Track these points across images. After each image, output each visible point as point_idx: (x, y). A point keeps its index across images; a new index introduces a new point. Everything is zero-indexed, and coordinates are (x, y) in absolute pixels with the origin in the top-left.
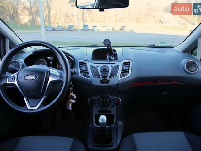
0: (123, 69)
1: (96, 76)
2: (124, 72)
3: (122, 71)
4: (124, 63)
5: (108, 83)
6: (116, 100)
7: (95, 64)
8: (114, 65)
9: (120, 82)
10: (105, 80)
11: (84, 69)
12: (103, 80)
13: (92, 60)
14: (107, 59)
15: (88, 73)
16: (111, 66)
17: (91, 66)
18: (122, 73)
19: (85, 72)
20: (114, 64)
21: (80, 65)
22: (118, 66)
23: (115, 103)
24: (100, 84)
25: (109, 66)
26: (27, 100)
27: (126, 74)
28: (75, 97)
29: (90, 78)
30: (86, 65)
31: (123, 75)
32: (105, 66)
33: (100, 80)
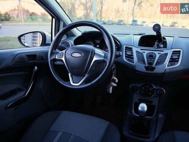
0: (171, 57)
1: (141, 62)
2: (173, 61)
3: (171, 60)
4: (174, 52)
5: (153, 71)
6: (160, 90)
7: (141, 50)
8: (162, 53)
9: (167, 71)
10: (150, 66)
11: (130, 54)
12: (148, 66)
13: (139, 46)
14: (155, 46)
15: (133, 58)
16: (159, 54)
17: (137, 52)
18: (170, 61)
19: (130, 57)
20: (163, 51)
21: (125, 50)
22: (166, 54)
23: (158, 93)
24: (144, 70)
25: (156, 53)
26: (72, 76)
27: (175, 64)
28: (117, 81)
29: (135, 63)
30: (132, 51)
31: (171, 64)
32: (152, 53)
33: (145, 67)
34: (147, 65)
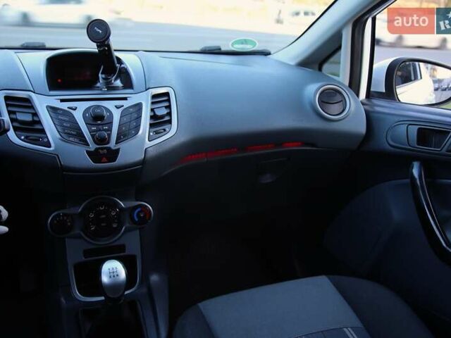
0: (152, 114)
1: (71, 139)
2: (159, 122)
3: (153, 122)
4: (154, 96)
5: (115, 161)
7: (62, 101)
8: (126, 104)
9: (151, 153)
10: (102, 149)
11: (28, 118)
12: (97, 149)
13: (51, 89)
14: (98, 85)
15: (43, 131)
16: (117, 107)
17: (53, 110)
18: (151, 125)
19: (32, 128)
20: (125, 99)
21: (8, 106)
22: (138, 107)
24: (88, 162)
25: (110, 105)
27: (165, 130)
29: (52, 144)
30: (32, 107)
31: (157, 133)
32: (99, 107)
33: (88, 152)
34: (93, 147)
